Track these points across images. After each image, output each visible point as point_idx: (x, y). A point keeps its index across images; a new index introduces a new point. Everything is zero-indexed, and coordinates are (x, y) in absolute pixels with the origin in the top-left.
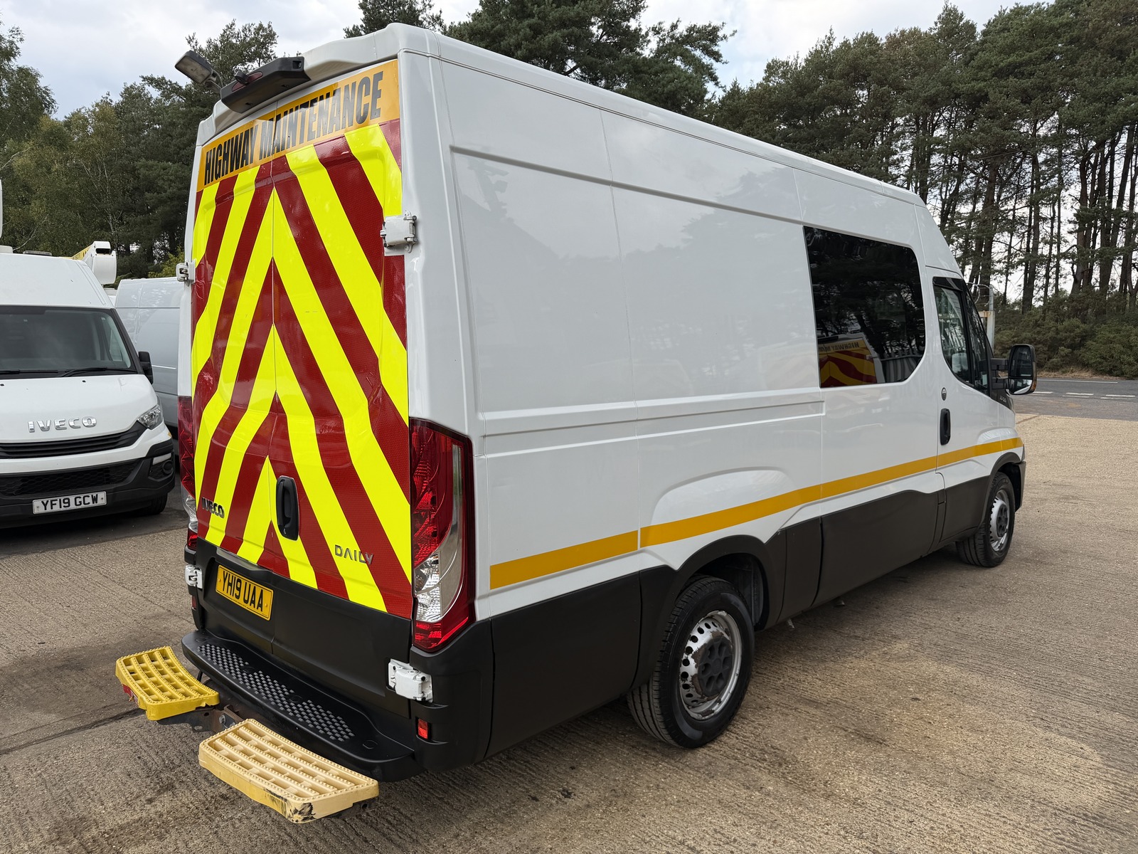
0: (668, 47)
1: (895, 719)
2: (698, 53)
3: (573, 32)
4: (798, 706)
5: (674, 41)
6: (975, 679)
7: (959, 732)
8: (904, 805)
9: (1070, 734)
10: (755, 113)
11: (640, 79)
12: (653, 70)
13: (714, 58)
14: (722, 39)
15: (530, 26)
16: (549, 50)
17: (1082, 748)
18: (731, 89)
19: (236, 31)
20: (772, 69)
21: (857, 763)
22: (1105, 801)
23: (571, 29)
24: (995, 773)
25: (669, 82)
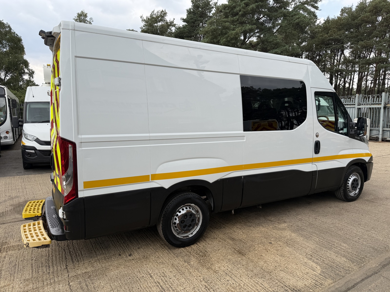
0: (298, 6)
1: (256, 248)
2: (309, 8)
3: (260, 4)
4: (227, 239)
5: (301, 4)
6: (300, 239)
7: (275, 255)
8: (231, 275)
9: (317, 262)
10: (334, 28)
11: (286, 19)
12: (291, 15)
13: (316, 9)
14: (320, 2)
15: (245, 3)
16: (251, 11)
17: (316, 268)
18: (326, 20)
19: (155, 13)
20: (343, 11)
21: (229, 260)
22: (306, 286)
23: (259, 3)
24: (274, 270)
25: (296, 19)
